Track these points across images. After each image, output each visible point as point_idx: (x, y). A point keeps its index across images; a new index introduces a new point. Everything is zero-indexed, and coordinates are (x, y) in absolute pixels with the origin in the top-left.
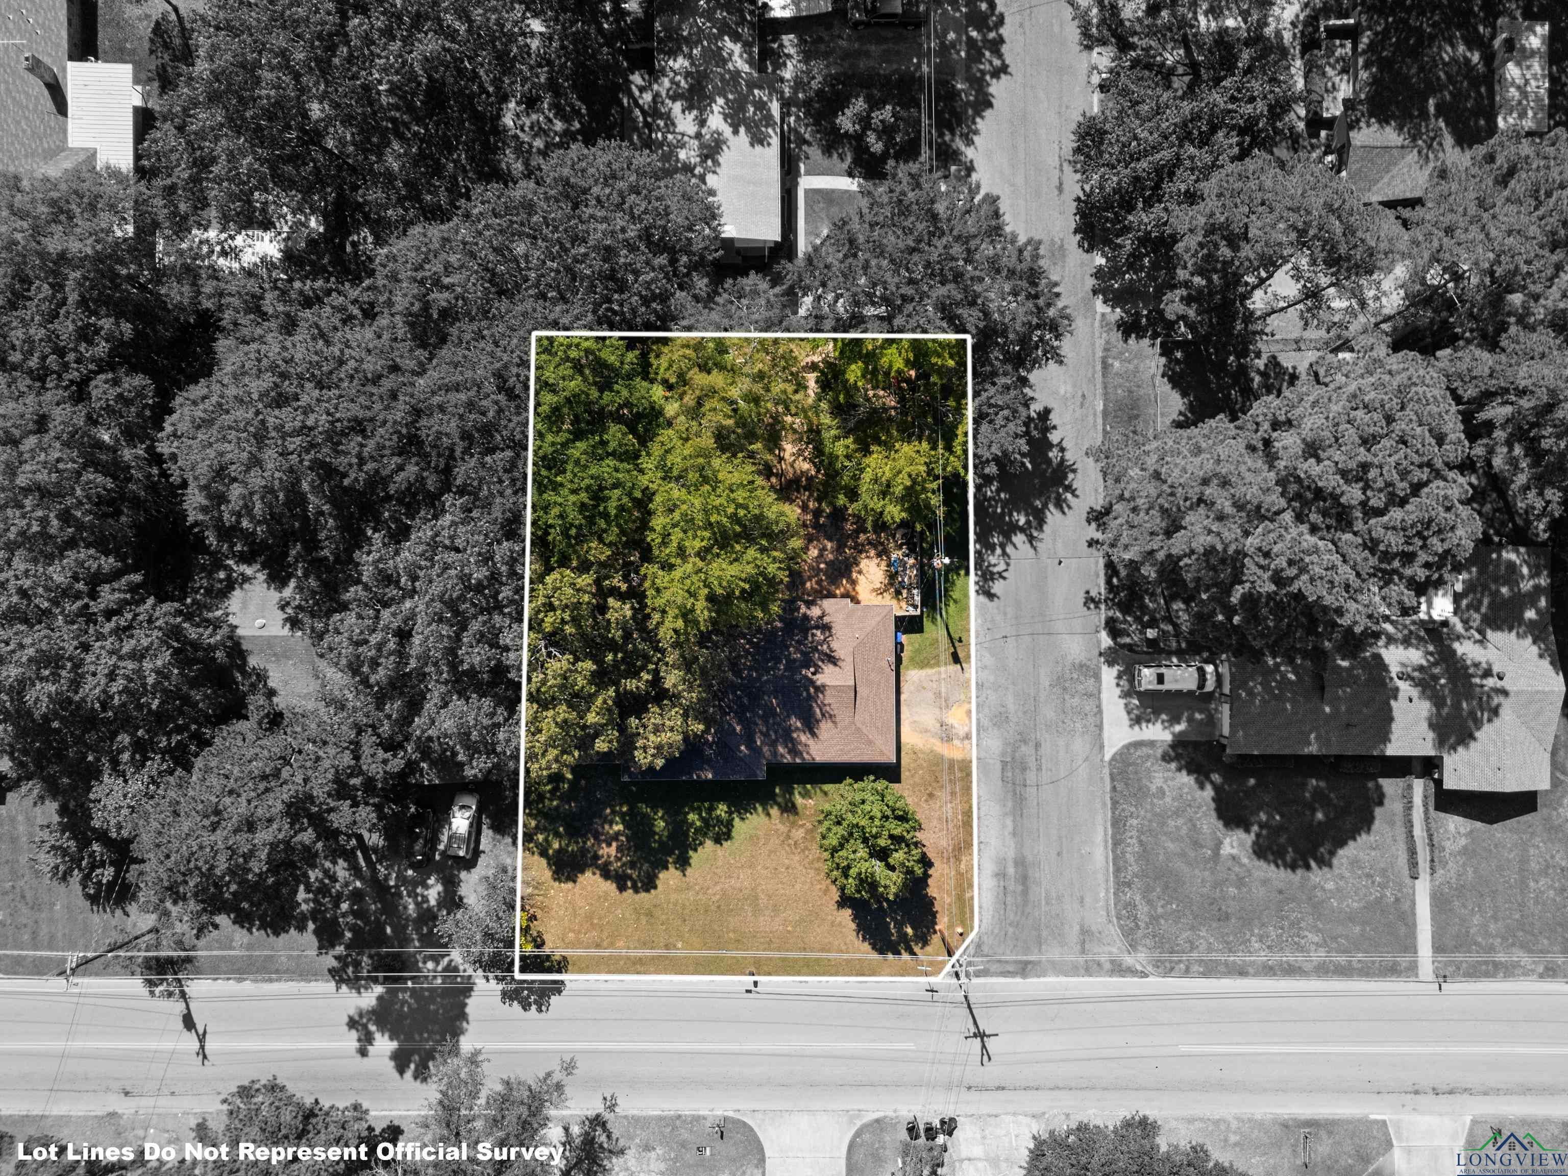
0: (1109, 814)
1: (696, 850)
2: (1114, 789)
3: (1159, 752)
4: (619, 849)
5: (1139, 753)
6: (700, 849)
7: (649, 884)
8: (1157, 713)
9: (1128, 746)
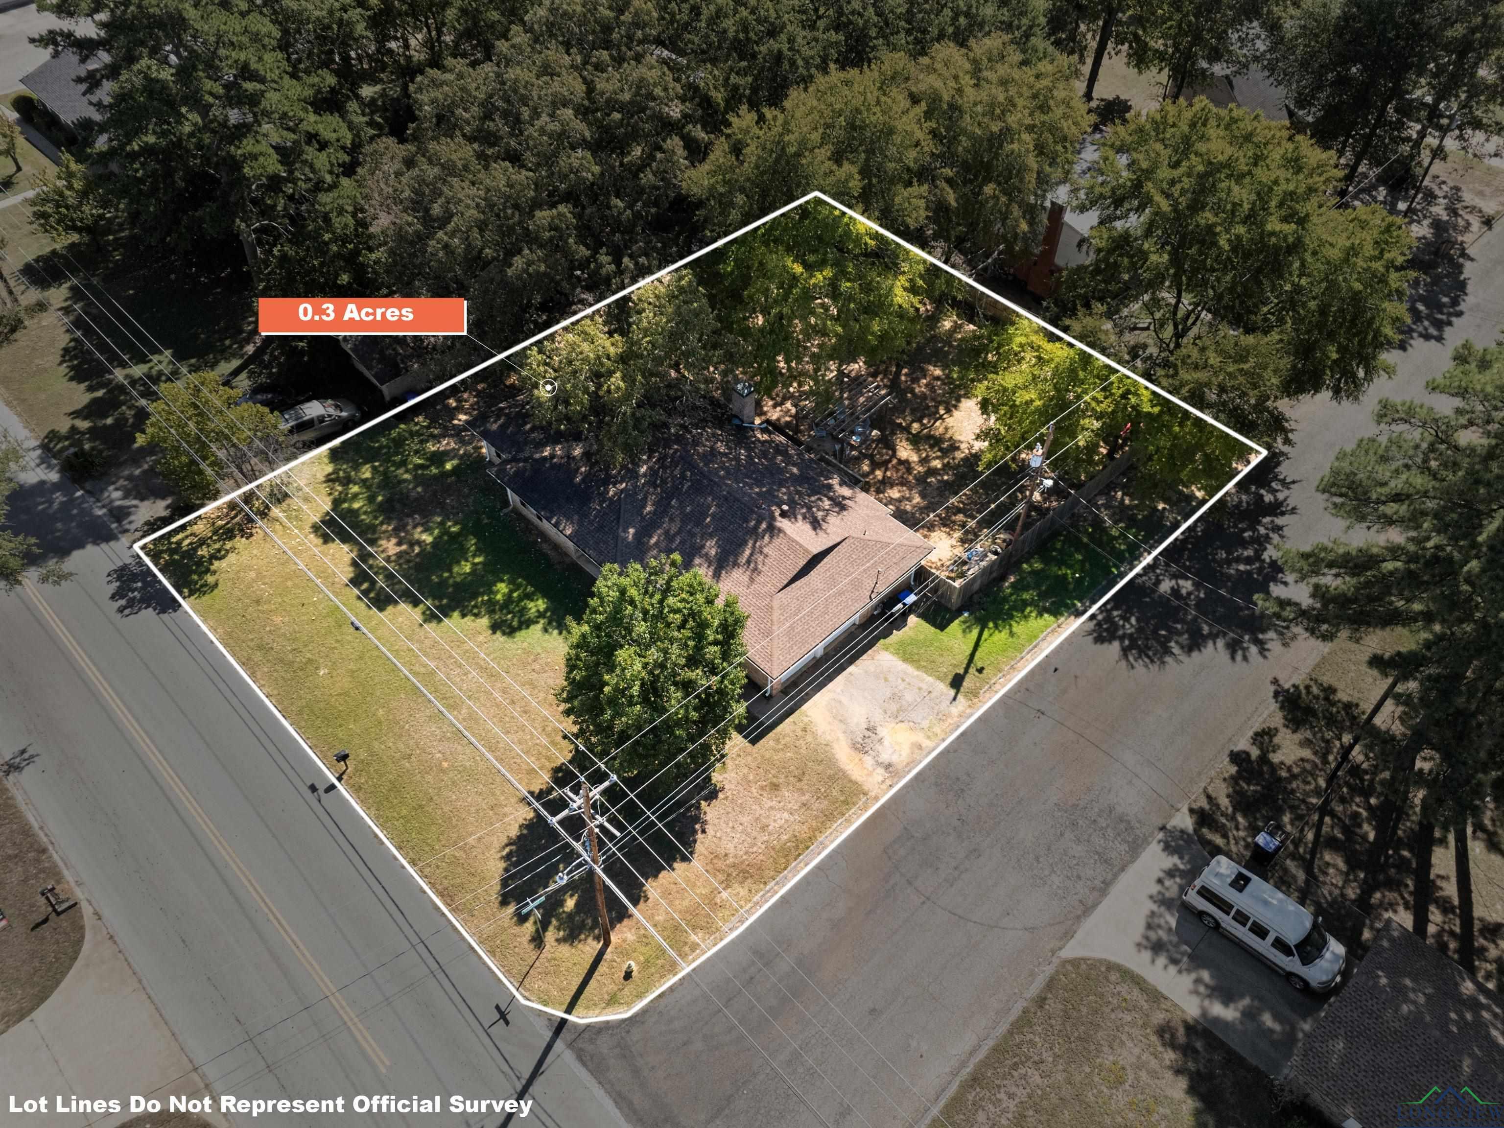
0: (1003, 1028)
1: (464, 616)
2: (1041, 1001)
3: (1159, 1018)
4: (399, 555)
5: (1123, 989)
6: (469, 618)
7: (381, 602)
8: (1197, 961)
9: (1111, 967)
